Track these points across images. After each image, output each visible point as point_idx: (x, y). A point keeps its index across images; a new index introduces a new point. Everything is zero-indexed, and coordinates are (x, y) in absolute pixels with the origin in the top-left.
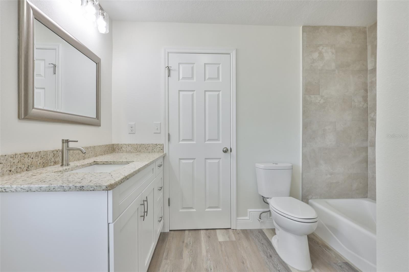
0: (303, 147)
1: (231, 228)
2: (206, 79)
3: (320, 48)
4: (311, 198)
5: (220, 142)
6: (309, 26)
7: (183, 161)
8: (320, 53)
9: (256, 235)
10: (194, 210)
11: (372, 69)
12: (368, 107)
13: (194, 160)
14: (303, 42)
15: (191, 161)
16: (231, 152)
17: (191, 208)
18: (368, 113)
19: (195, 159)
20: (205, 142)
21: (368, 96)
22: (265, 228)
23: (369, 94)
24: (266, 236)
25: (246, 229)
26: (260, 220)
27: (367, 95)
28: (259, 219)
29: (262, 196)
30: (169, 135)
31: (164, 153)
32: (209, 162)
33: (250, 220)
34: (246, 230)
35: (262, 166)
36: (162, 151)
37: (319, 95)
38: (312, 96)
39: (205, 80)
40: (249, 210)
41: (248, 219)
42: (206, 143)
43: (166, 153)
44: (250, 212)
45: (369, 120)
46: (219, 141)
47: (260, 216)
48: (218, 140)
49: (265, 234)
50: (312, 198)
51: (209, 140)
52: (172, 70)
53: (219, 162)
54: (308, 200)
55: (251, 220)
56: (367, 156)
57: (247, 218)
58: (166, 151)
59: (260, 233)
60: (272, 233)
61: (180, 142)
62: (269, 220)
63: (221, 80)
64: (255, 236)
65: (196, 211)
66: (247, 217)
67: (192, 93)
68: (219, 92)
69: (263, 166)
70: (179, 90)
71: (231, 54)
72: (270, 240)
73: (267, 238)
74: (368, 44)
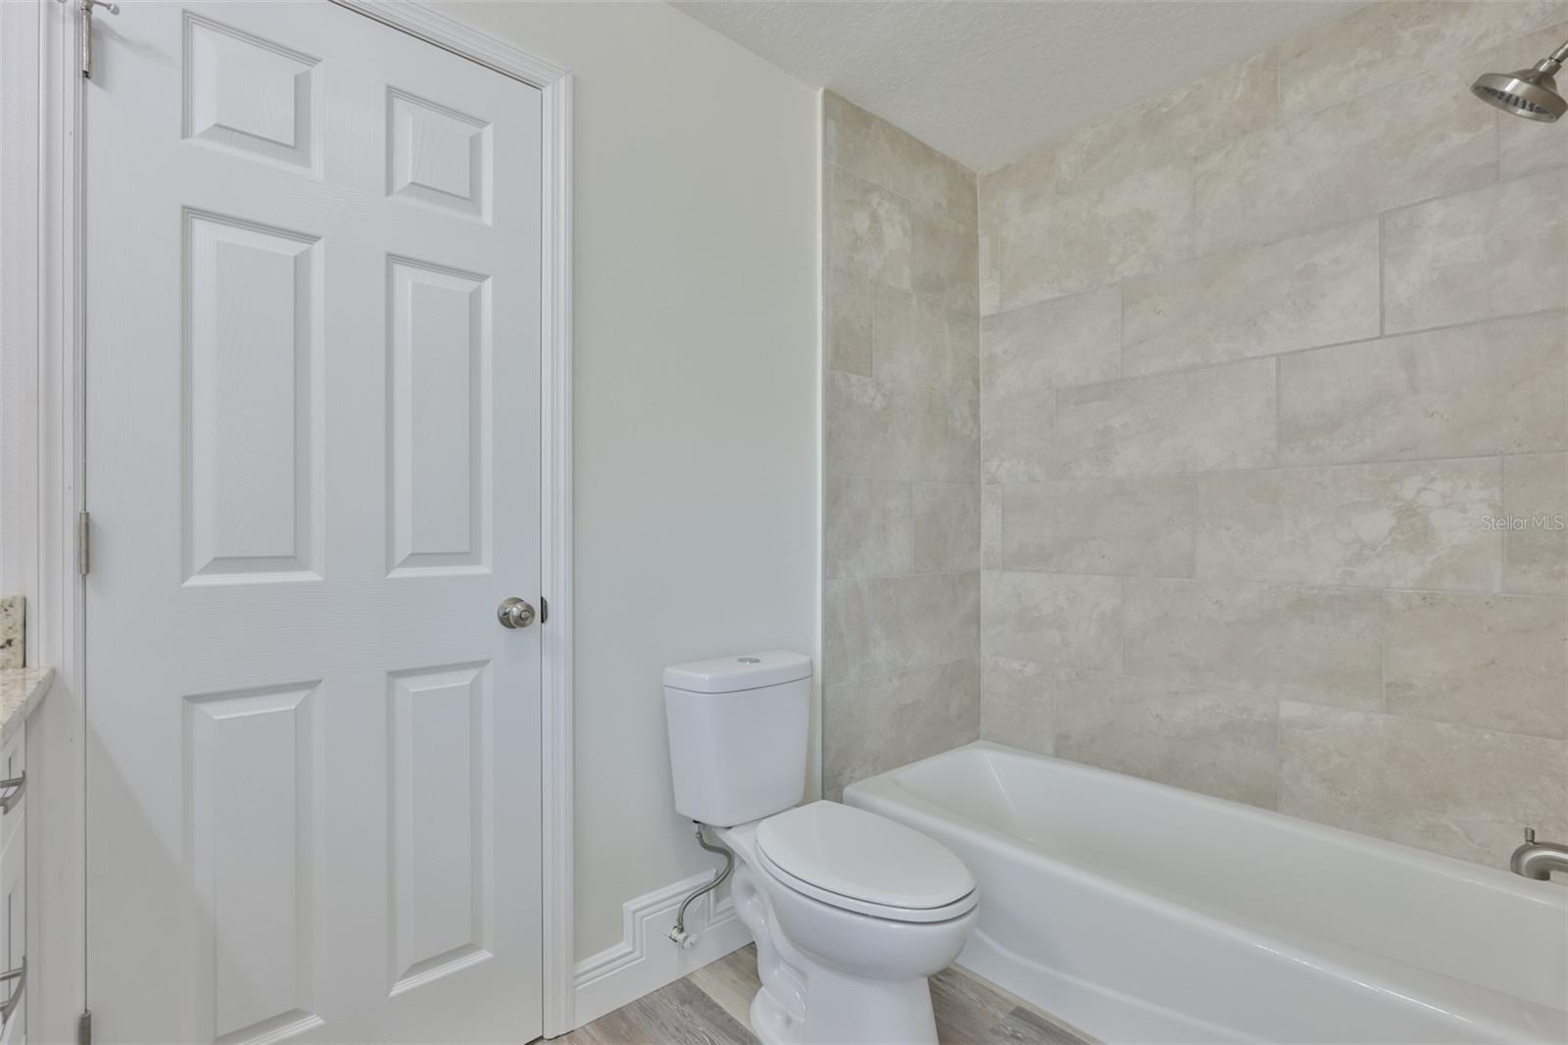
0: (825, 579)
1: (541, 1038)
2: (399, 185)
3: (875, 198)
4: (851, 780)
5: (484, 569)
6: (843, 99)
7: (220, 712)
8: (875, 218)
9: (677, 1020)
10: (314, 1021)
11: (993, 316)
12: (979, 439)
13: (306, 693)
14: (826, 156)
15: (287, 703)
16: (542, 621)
17: (294, 1014)
18: (982, 459)
19: (312, 685)
20: (388, 570)
21: (981, 402)
22: (699, 965)
23: (982, 396)
24: (722, 1012)
25: (619, 1010)
26: (680, 937)
27: (978, 400)
28: (675, 933)
29: (695, 822)
30: (86, 528)
31: (39, 667)
32: (415, 693)
33: (637, 954)
34: (620, 1014)
35: (701, 677)
36: (12, 655)
37: (871, 376)
38: (853, 378)
39: (389, 190)
40: (630, 906)
41: (631, 953)
42: (393, 575)
43: (54, 672)
44: (635, 912)
45: (983, 481)
46: (478, 562)
47: (680, 920)
48: (469, 556)
49: (709, 1000)
50: (851, 777)
51: (416, 558)
52: (123, 40)
53: (474, 687)
54: (840, 788)
55: (642, 952)
56: (979, 599)
57: (623, 947)
58: (50, 649)
59: (691, 1003)
60: (734, 982)
61: (196, 581)
62: (713, 924)
63: (487, 218)
64: (673, 1030)
65: (322, 1021)
66: (623, 944)
67: (301, 247)
68: (477, 284)
69: (707, 678)
70: (188, 203)
71: (547, 91)
72: (743, 1022)
73: (731, 1020)
74: (980, 232)
